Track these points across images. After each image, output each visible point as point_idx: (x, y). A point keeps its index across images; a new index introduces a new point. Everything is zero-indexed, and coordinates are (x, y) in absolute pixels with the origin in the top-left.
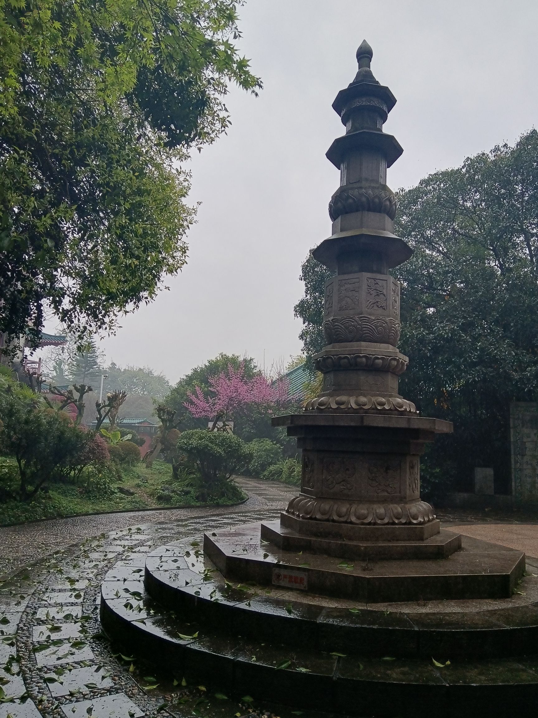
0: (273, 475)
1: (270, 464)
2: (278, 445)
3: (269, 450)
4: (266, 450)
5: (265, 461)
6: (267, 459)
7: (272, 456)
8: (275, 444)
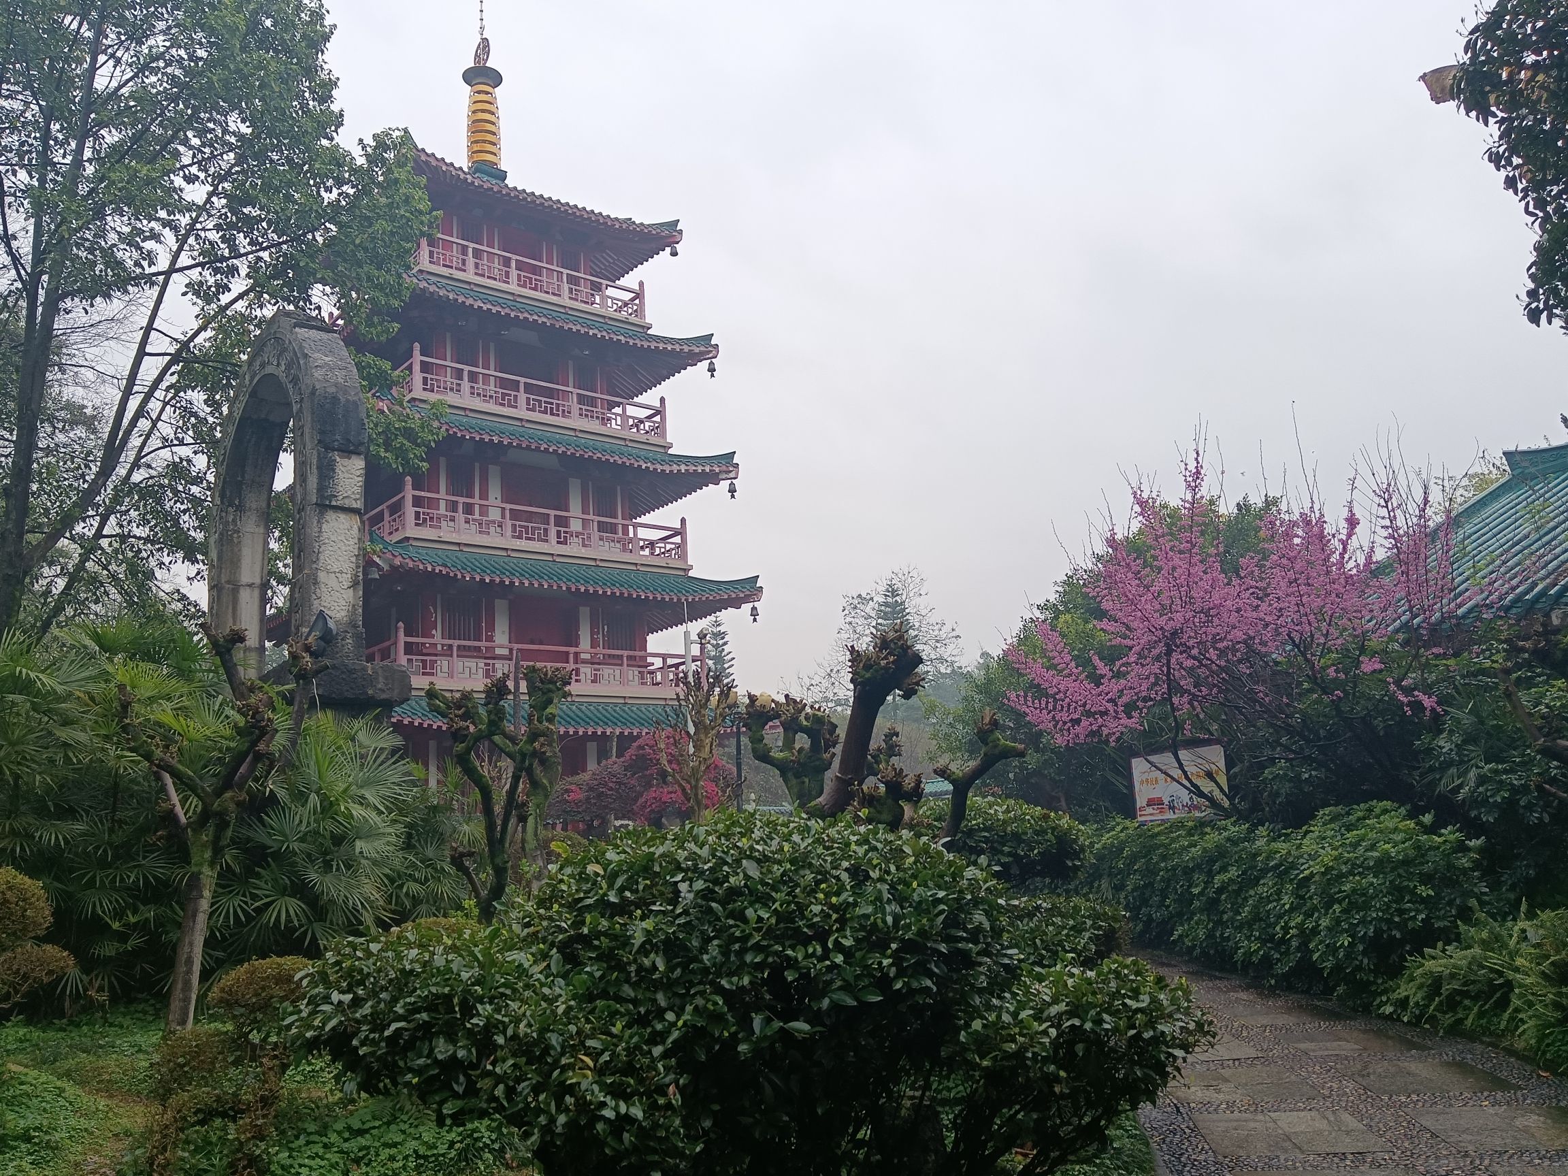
0: (1452, 1003)
1: (1425, 938)
2: (1450, 834)
3: (1406, 862)
4: (1382, 865)
5: (1389, 922)
6: (1401, 912)
7: (1424, 891)
8: (1432, 829)
